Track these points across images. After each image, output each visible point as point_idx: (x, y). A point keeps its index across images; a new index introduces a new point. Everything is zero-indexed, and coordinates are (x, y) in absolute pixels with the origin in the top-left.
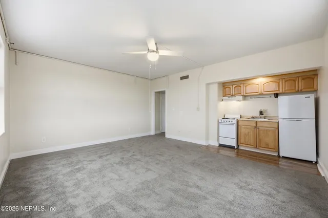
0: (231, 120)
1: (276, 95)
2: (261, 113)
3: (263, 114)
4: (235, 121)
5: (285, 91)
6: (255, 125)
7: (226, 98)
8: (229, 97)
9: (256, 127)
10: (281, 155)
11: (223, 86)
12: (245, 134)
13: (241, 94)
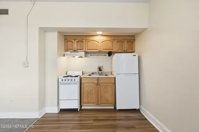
0: (73, 79)
1: (110, 54)
2: (100, 69)
3: (101, 70)
4: (77, 79)
5: (117, 50)
6: (96, 82)
7: (68, 53)
8: (71, 52)
9: (98, 84)
10: (118, 108)
11: (65, 39)
12: (88, 92)
13: (83, 49)
